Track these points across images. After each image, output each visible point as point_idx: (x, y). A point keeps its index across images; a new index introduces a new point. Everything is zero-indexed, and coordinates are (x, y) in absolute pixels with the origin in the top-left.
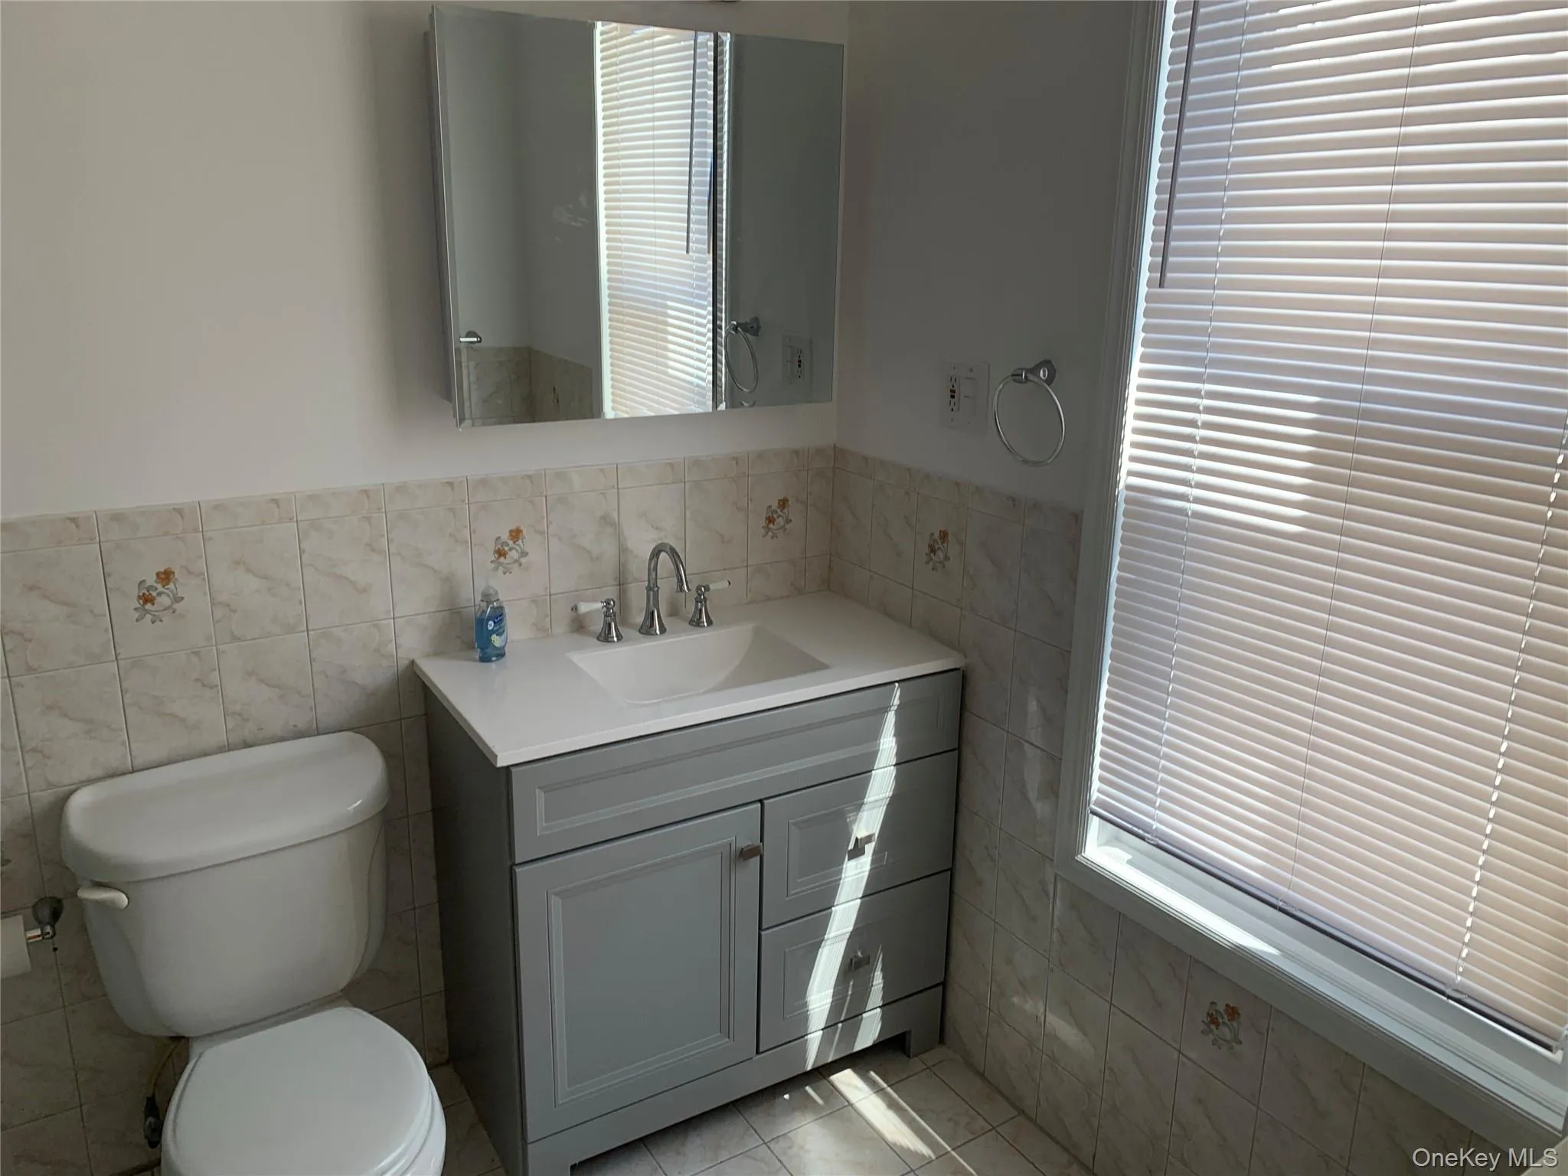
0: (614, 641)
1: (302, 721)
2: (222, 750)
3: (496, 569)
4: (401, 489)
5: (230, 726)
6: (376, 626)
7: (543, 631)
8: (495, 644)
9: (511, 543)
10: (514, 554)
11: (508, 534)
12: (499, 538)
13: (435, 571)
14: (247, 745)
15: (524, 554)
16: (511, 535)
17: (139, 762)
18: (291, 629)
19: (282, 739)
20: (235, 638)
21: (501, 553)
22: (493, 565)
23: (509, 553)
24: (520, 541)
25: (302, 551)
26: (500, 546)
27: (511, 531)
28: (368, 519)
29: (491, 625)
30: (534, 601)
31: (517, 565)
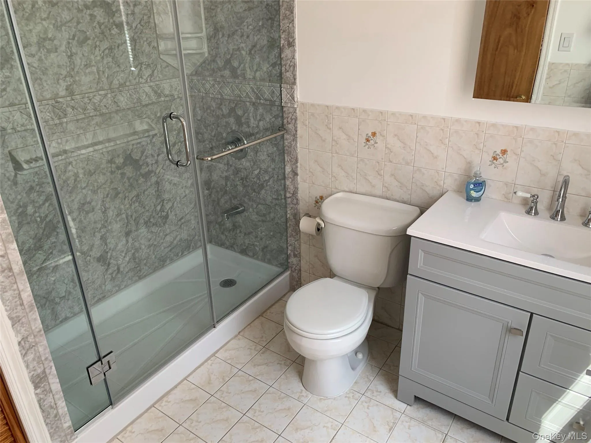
0: (532, 215)
1: (406, 197)
2: (380, 197)
3: (492, 165)
4: (458, 121)
5: (383, 190)
6: (438, 173)
7: (507, 199)
8: (472, 195)
9: (501, 155)
10: (501, 161)
11: (500, 151)
12: (495, 152)
13: (465, 158)
14: (388, 199)
15: (506, 162)
16: (502, 152)
17: (358, 191)
18: (408, 164)
19: (398, 201)
20: (391, 162)
21: (495, 158)
22: (490, 163)
23: (499, 159)
24: (505, 155)
25: (417, 137)
26: (495, 155)
27: (502, 150)
28: (443, 130)
29: (472, 186)
30: (506, 184)
31: (501, 165)
